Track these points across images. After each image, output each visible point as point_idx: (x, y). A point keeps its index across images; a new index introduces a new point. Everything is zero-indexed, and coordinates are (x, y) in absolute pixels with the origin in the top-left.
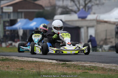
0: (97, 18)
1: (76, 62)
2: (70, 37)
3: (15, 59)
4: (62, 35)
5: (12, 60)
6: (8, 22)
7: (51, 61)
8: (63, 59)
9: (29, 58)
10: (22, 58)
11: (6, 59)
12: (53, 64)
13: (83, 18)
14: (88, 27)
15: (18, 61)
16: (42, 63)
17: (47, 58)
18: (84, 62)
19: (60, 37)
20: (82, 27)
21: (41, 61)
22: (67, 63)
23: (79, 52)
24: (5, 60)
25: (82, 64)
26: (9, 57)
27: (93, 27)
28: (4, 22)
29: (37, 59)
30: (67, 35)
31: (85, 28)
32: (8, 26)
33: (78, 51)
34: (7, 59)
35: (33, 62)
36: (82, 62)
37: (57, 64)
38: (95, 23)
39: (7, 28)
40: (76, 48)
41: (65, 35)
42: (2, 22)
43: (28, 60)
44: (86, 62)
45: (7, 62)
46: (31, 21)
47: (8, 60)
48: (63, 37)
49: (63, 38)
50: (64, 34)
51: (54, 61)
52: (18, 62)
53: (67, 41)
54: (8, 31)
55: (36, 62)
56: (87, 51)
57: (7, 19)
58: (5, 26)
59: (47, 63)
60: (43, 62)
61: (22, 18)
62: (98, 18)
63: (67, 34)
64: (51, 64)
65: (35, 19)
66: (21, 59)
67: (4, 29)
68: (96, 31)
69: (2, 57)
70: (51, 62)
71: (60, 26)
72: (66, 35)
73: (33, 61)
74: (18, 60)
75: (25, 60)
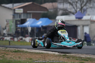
0: (90, 18)
1: (75, 54)
3: (25, 51)
5: (23, 51)
6: (19, 21)
8: (64, 52)
9: (37, 50)
10: (30, 50)
12: (56, 55)
13: (80, 18)
14: (83, 26)
18: (80, 54)
20: (79, 26)
22: (67, 54)
25: (79, 56)
26: (21, 49)
27: (87, 25)
28: (16, 21)
31: (82, 26)
32: (19, 24)
34: (18, 51)
36: (79, 54)
37: (59, 55)
38: (89, 23)
39: (18, 26)
43: (36, 52)
44: (82, 54)
45: (19, 53)
46: (38, 21)
47: (20, 51)
51: (57, 53)
54: (19, 28)
57: (18, 19)
58: (16, 24)
59: (51, 54)
60: (47, 53)
61: (30, 18)
62: (92, 19)
64: (54, 55)
65: (41, 19)
67: (16, 26)
68: (90, 29)
69: (15, 49)
70: (54, 54)
73: (40, 53)
74: (28, 52)
75: (33, 52)
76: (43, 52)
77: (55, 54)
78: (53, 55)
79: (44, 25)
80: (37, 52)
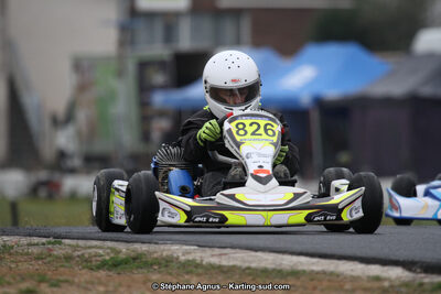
2: (275, 139)
3: (182, 258)
4: (234, 131)
5: (167, 263)
6: (161, 64)
7: (375, 270)
9: (259, 254)
10: (217, 251)
11: (134, 259)
12: (386, 284)
15: (200, 271)
16: (325, 284)
17: (359, 254)
19: (226, 142)
21: (324, 272)
23: (309, 219)
24: (126, 262)
26: (152, 247)
28: (144, 66)
29: (303, 259)
30: (261, 131)
32: (164, 87)
33: (308, 212)
34: (136, 261)
35: (280, 274)
37: (406, 284)
39: (159, 99)
40: (297, 196)
41: (250, 129)
42: (131, 67)
43: (253, 265)
45: (138, 275)
47: (146, 263)
48: (238, 138)
49: (238, 145)
50: (247, 122)
51: (396, 273)
52: (199, 275)
53: (255, 157)
54: (162, 114)
55: (295, 274)
56: (361, 214)
57: (159, 51)
58: (144, 89)
59: (354, 279)
60: (332, 274)
61: (237, 43)
63: (262, 122)
64: (376, 284)
66: (215, 261)
67: (144, 104)
69: (113, 249)
70: (378, 279)
71: (242, 84)
72: (255, 127)
73: (280, 271)
74: (198, 266)
75: (238, 263)
76: (300, 268)
77: (385, 279)
78: (369, 285)
79: (333, 93)
80: (263, 265)
